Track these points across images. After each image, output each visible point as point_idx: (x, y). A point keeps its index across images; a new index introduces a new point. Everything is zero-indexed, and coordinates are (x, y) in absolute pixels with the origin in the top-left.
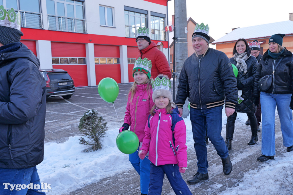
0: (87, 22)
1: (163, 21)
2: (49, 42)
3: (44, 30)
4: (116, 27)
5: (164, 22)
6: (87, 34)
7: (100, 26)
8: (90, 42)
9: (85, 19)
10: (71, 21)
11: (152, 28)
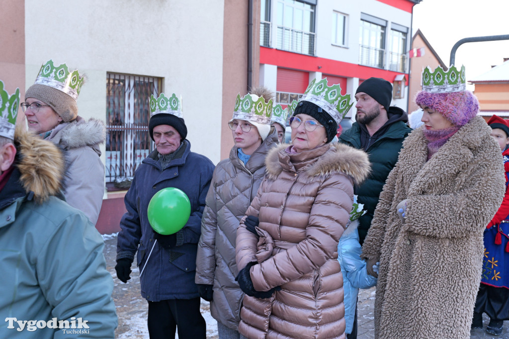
0: (317, 37)
1: (403, 39)
2: (275, 67)
3: (272, 49)
4: (349, 47)
5: (405, 41)
6: (316, 57)
7: (332, 45)
8: (319, 69)
9: (314, 32)
10: (297, 35)
11: (390, 50)
